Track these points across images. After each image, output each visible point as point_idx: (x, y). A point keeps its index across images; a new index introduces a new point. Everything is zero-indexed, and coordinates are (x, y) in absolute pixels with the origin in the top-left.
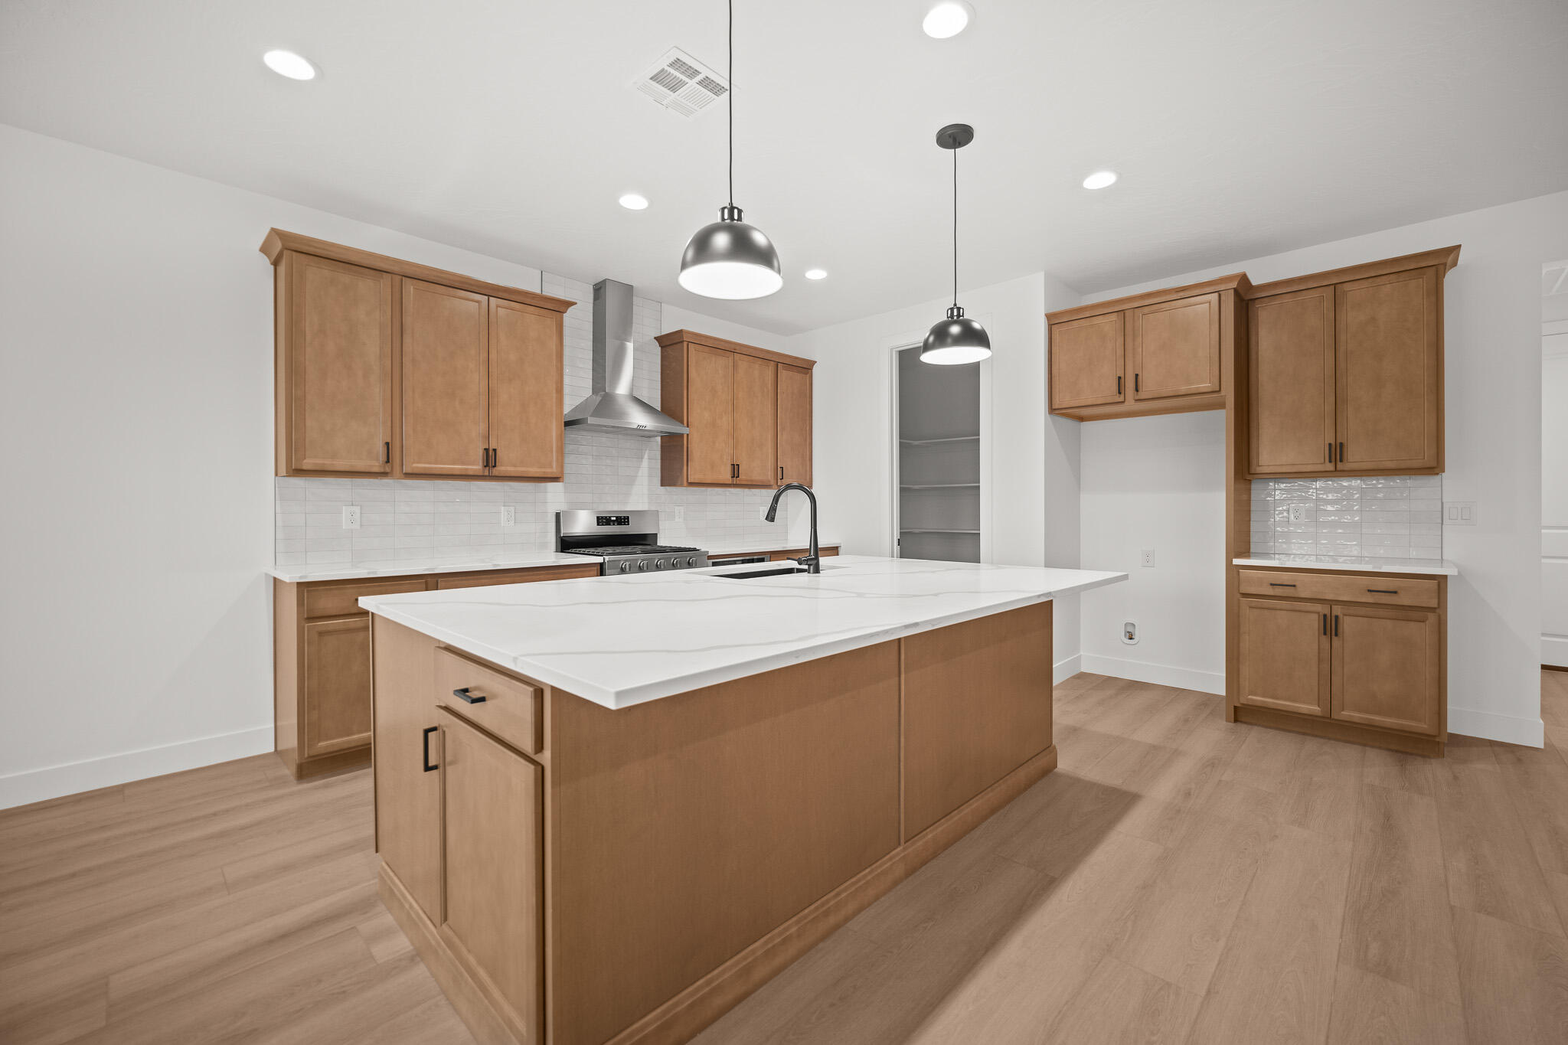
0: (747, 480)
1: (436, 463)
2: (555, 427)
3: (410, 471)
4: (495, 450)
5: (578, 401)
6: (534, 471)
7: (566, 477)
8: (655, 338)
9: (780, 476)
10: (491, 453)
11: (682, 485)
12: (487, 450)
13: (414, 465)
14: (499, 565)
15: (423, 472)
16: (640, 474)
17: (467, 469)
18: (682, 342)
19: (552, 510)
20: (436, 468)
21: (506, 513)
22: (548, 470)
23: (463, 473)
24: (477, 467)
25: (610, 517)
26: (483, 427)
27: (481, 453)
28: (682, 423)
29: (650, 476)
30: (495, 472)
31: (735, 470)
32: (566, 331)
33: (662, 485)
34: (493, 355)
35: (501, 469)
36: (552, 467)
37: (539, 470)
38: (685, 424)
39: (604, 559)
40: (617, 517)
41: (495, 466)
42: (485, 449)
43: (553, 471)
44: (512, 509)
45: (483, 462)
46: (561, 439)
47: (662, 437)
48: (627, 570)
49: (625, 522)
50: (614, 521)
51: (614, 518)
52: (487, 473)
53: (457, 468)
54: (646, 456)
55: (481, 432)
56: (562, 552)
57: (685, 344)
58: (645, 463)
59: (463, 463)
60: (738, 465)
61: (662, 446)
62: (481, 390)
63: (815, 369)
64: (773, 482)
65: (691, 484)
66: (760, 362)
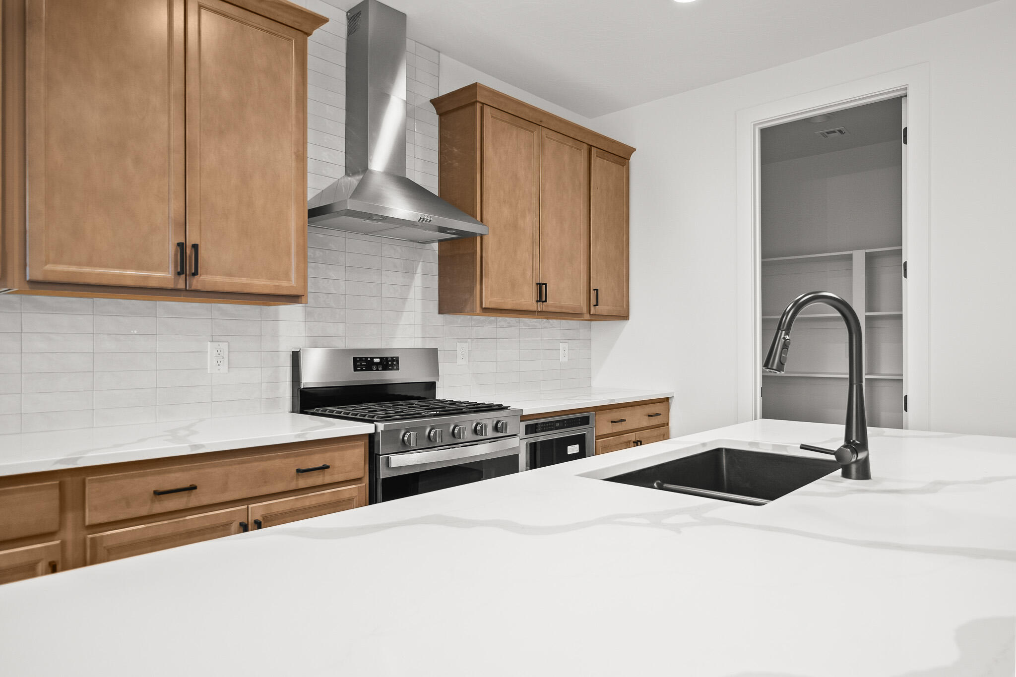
0: (556, 307)
1: (89, 264)
2: (294, 218)
3: (39, 277)
4: (195, 247)
5: (325, 184)
6: (261, 284)
7: (311, 298)
8: (432, 101)
9: (593, 302)
10: (189, 251)
11: (472, 312)
12: (181, 246)
13: (49, 267)
14: (202, 446)
15: (66, 280)
16: (411, 296)
17: (146, 278)
18: (474, 103)
19: (286, 349)
20: (90, 274)
21: (215, 351)
22: (284, 283)
23: (142, 284)
24: (165, 275)
25: (372, 358)
26: (176, 205)
27: (171, 250)
28: (474, 216)
29: (424, 299)
30: (197, 283)
31: (542, 289)
32: (312, 61)
33: (441, 311)
34: (192, 88)
35: (207, 279)
36: (289, 280)
37: (269, 283)
38: (478, 218)
39: (376, 427)
40: (381, 358)
41: (195, 274)
42: (179, 244)
43: (290, 285)
44: (224, 346)
45: (176, 267)
46: (302, 235)
47: (441, 241)
48: (413, 444)
49: (392, 365)
50: (377, 364)
51: (378, 360)
52: (181, 285)
53: (130, 275)
54: (419, 270)
55: (172, 215)
56: (302, 412)
57: (479, 106)
58: (418, 280)
59: (140, 267)
60: (546, 284)
61: (440, 257)
62: (172, 144)
63: (633, 158)
64: (585, 310)
65: (486, 310)
66: (571, 142)
